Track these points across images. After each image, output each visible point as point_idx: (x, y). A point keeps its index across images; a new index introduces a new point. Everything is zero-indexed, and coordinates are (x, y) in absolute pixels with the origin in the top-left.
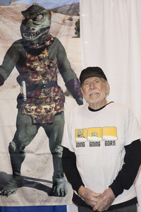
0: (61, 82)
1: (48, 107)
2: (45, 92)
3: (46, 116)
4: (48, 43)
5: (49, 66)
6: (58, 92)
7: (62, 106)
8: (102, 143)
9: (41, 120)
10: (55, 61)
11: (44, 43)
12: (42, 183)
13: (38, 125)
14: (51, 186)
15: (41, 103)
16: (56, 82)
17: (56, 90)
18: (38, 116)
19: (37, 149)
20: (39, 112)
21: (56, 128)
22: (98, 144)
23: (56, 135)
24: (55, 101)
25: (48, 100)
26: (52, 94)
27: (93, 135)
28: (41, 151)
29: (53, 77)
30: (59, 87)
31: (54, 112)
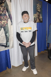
0: (7, 15)
1: (4, 22)
2: (3, 17)
3: (4, 25)
4: (3, 1)
5: (4, 9)
6: (7, 17)
7: (8, 22)
8: (28, 31)
9: (2, 26)
10: (5, 8)
11: (2, 1)
12: (3, 44)
13: (1, 27)
14: (5, 45)
15: (2, 20)
16: (6, 14)
17: (6, 17)
18: (1, 24)
19: (1, 34)
20: (1, 23)
21: (6, 28)
22: (27, 31)
23: (6, 30)
24: (6, 20)
25: (4, 20)
26: (5, 18)
27: (26, 29)
28: (2, 35)
29: (5, 13)
30: (7, 16)
31: (6, 23)
